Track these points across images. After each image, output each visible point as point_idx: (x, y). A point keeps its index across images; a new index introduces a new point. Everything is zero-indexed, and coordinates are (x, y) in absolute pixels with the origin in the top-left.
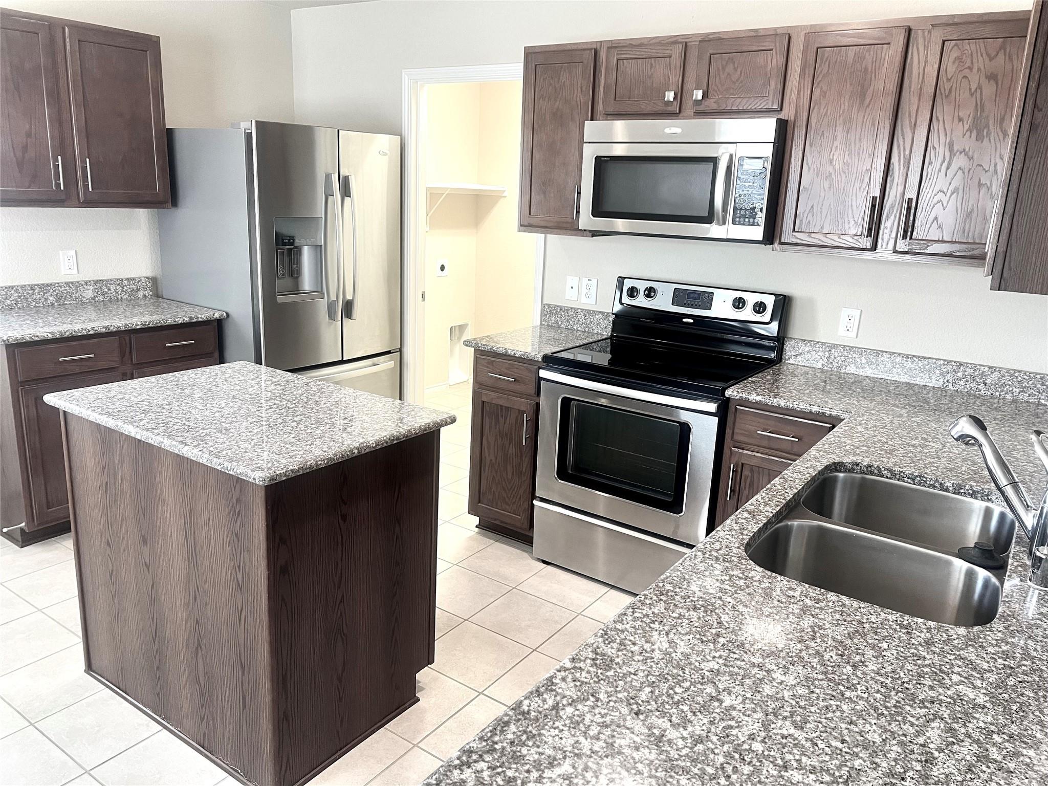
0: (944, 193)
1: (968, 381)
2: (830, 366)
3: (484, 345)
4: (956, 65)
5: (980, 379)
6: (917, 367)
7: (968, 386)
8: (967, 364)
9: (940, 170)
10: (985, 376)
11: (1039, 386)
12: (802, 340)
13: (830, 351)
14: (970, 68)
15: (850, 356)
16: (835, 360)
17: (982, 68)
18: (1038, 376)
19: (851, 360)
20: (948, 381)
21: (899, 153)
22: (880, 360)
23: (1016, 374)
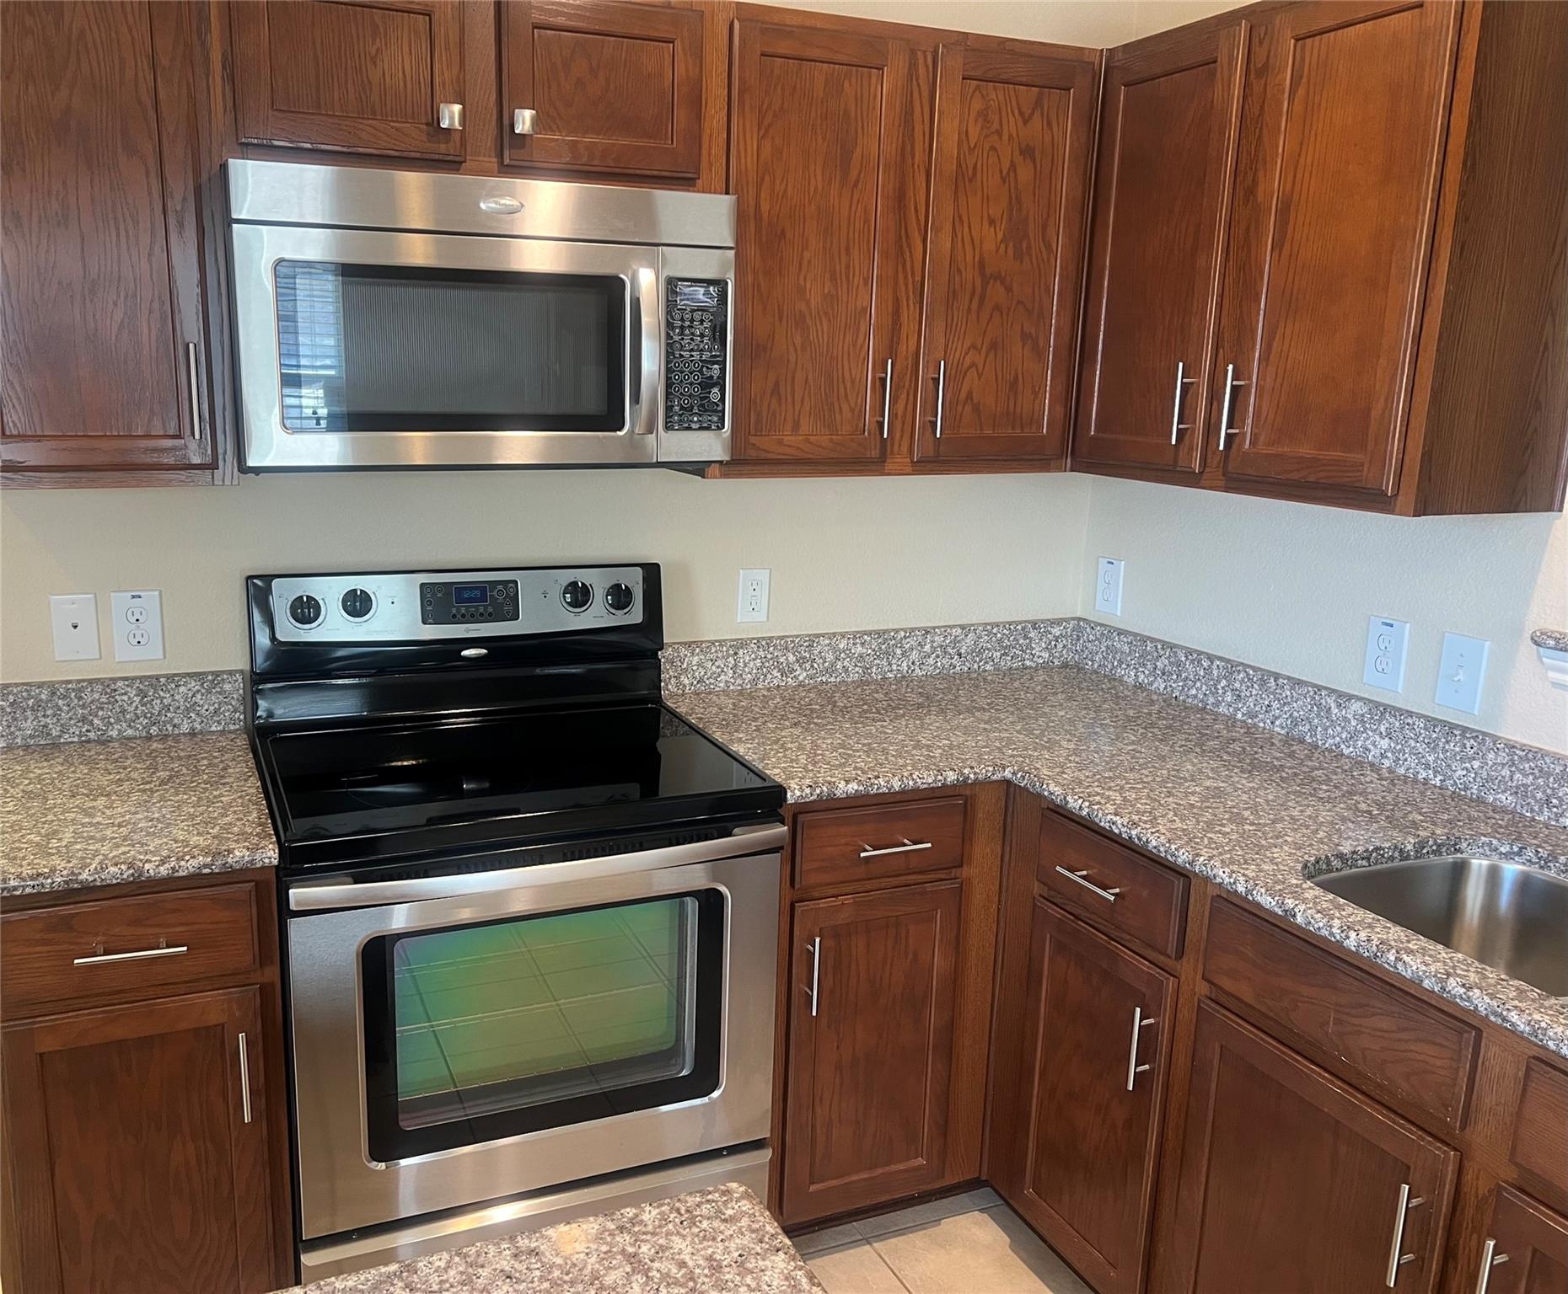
0: (977, 349)
1: (938, 656)
2: (739, 681)
3: (32, 878)
4: (979, 125)
5: (953, 648)
6: (870, 651)
7: (939, 664)
8: (934, 628)
9: (969, 310)
10: (959, 642)
11: (1021, 641)
12: (685, 644)
13: (736, 654)
14: (999, 133)
15: (769, 656)
16: (746, 669)
17: (1015, 135)
18: (1019, 627)
19: (771, 662)
20: (913, 663)
21: (906, 278)
22: (816, 652)
23: (995, 631)
